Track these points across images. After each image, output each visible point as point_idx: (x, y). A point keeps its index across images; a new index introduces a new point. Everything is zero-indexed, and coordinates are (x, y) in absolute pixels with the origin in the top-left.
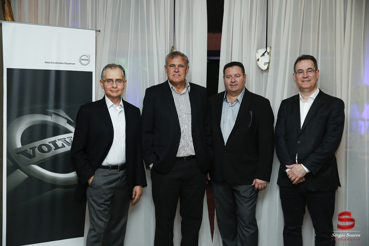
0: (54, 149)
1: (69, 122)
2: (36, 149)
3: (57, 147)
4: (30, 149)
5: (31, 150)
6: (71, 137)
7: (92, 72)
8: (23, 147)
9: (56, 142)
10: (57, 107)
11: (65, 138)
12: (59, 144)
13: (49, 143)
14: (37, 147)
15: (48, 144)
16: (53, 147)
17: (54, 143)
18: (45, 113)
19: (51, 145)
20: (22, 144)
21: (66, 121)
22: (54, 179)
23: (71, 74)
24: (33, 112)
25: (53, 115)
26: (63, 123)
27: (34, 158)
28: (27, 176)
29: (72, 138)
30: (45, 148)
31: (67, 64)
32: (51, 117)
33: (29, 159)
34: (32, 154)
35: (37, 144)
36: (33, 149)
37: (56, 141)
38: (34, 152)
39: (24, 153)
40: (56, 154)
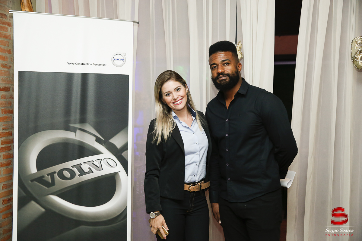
0: (79, 175)
1: (98, 140)
2: (56, 175)
3: (82, 173)
4: (48, 175)
5: (50, 176)
6: (101, 159)
7: (128, 76)
8: (39, 171)
9: (81, 166)
10: (83, 121)
11: (93, 161)
12: (85, 168)
13: (73, 167)
14: (57, 172)
15: (71, 168)
16: (77, 173)
17: (79, 167)
18: (67, 128)
19: (75, 169)
20: (38, 169)
21: (95, 138)
23: (100, 77)
24: (52, 127)
25: (78, 131)
26: (90, 141)
27: (53, 187)
28: (43, 210)
29: (101, 161)
30: (67, 174)
31: (96, 65)
32: (75, 133)
34: (50, 181)
35: (57, 168)
36: (52, 174)
37: (82, 165)
38: (53, 178)
39: (40, 180)
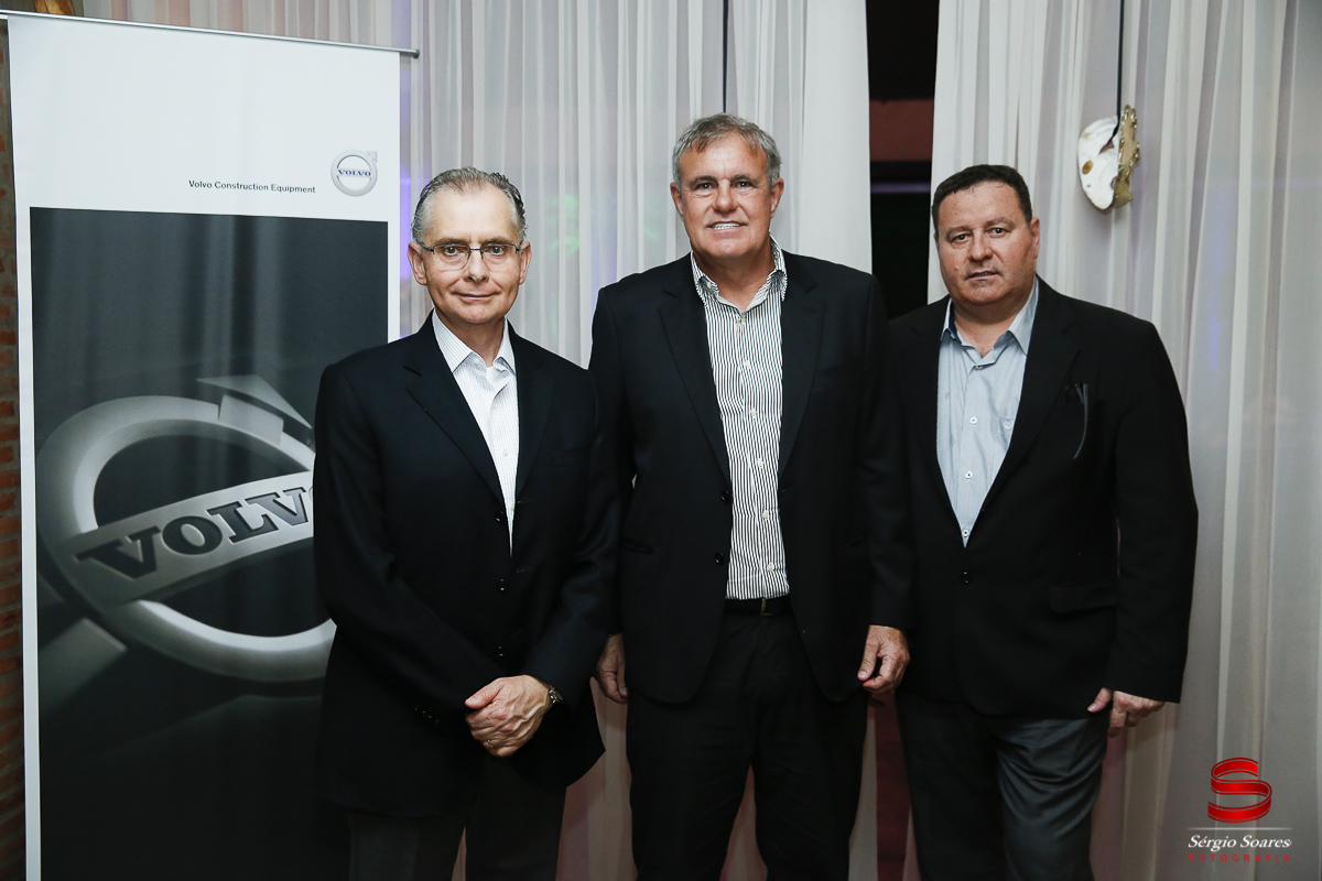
0: (234, 539)
1: (291, 428)
2: (159, 539)
4: (134, 537)
5: (139, 541)
6: (302, 488)
7: (385, 225)
9: (239, 510)
10: (242, 366)
11: (276, 494)
12: (253, 515)
13: (212, 511)
14: (162, 528)
15: (208, 516)
16: (227, 530)
17: (231, 512)
18: (192, 392)
19: (219, 520)
20: (101, 519)
21: (280, 423)
22: (234, 659)
23: (297, 231)
24: (144, 387)
25: (226, 400)
26: (267, 431)
28: (120, 647)
30: (194, 535)
31: (280, 189)
32: (216, 407)
33: (129, 578)
34: (140, 557)
36: (146, 536)
37: (240, 505)
38: (149, 548)
39: (109, 552)
40: (240, 557)
